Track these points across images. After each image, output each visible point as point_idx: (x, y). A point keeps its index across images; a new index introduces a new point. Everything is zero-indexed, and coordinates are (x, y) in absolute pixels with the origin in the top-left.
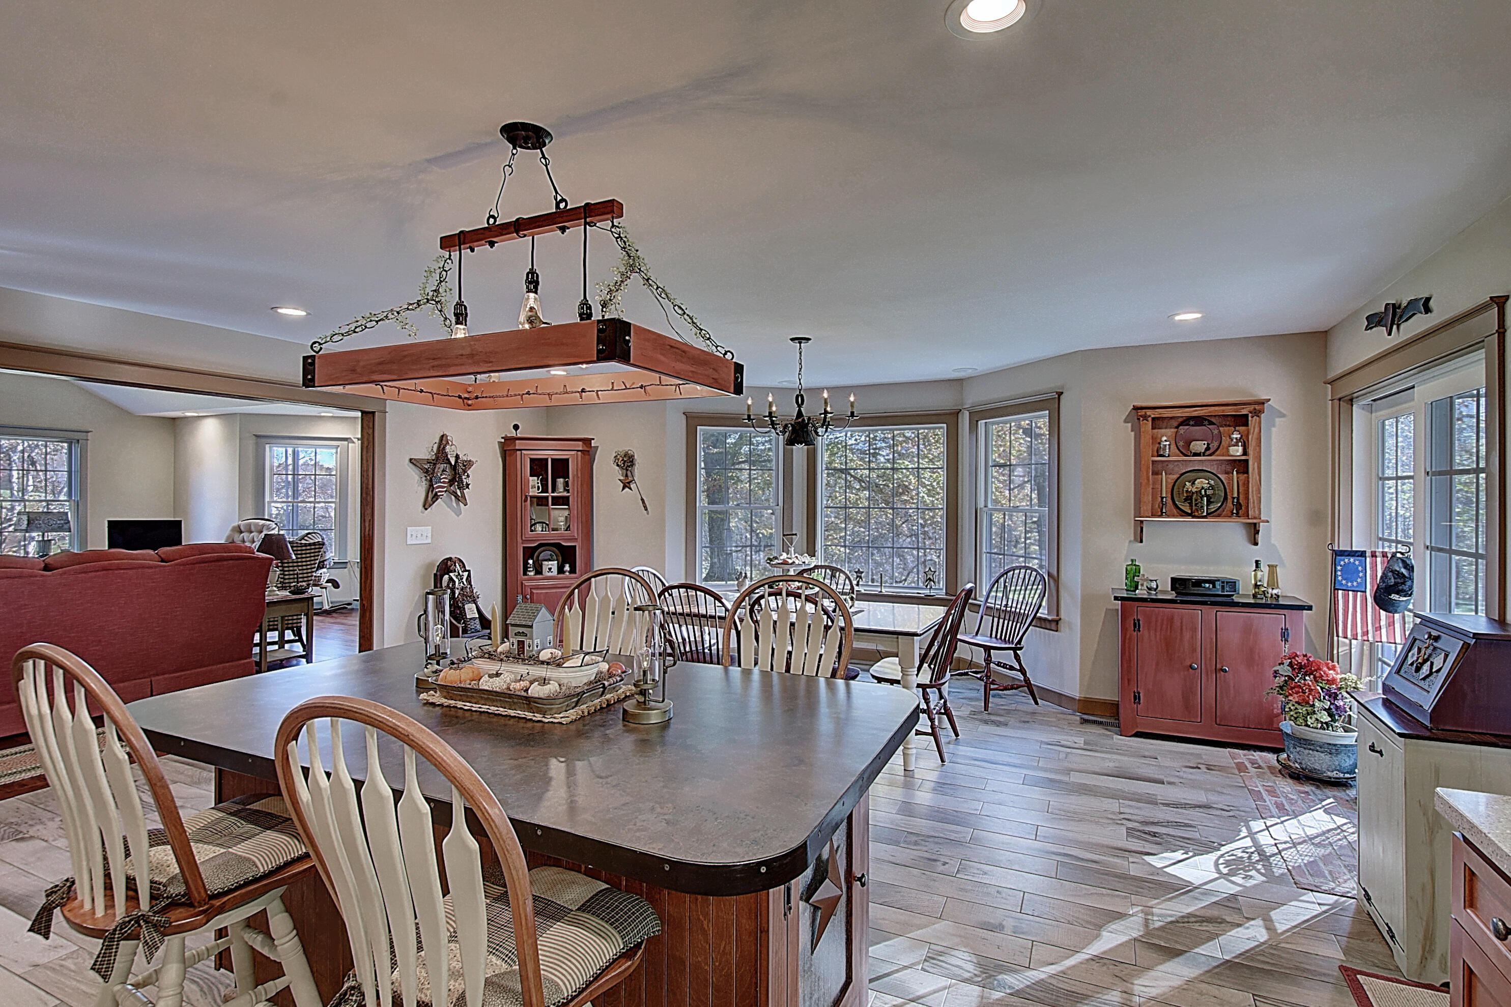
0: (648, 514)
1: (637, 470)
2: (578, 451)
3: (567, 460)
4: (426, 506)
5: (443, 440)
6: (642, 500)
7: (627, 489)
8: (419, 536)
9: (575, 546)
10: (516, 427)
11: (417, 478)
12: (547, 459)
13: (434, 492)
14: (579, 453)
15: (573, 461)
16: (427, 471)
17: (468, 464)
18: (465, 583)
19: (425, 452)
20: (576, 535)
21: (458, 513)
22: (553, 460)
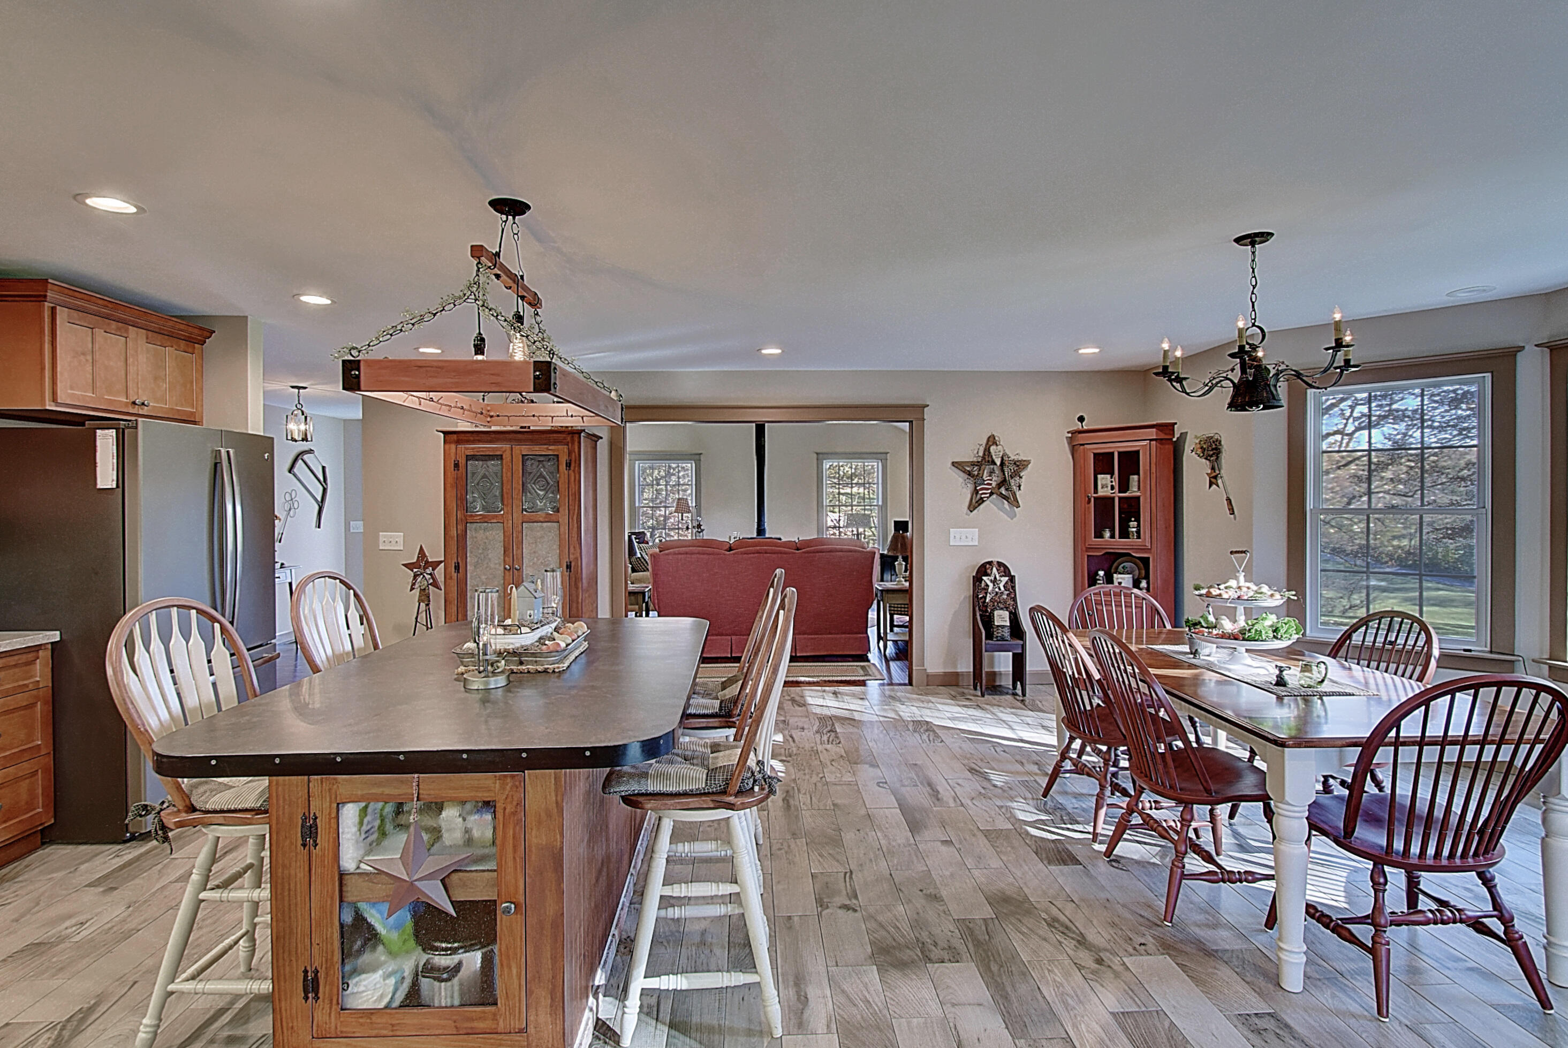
0: (1235, 518)
1: (1224, 457)
2: (1151, 440)
3: (1138, 452)
4: (972, 507)
5: (992, 440)
6: (1229, 500)
7: (1214, 486)
8: (964, 537)
9: (1148, 558)
10: (1081, 419)
11: (961, 480)
12: (1112, 454)
13: (979, 496)
14: (1154, 443)
15: (1145, 454)
16: (969, 474)
17: (1021, 465)
18: (1002, 589)
19: (970, 453)
20: (1148, 545)
21: (1013, 516)
22: (1119, 453)
